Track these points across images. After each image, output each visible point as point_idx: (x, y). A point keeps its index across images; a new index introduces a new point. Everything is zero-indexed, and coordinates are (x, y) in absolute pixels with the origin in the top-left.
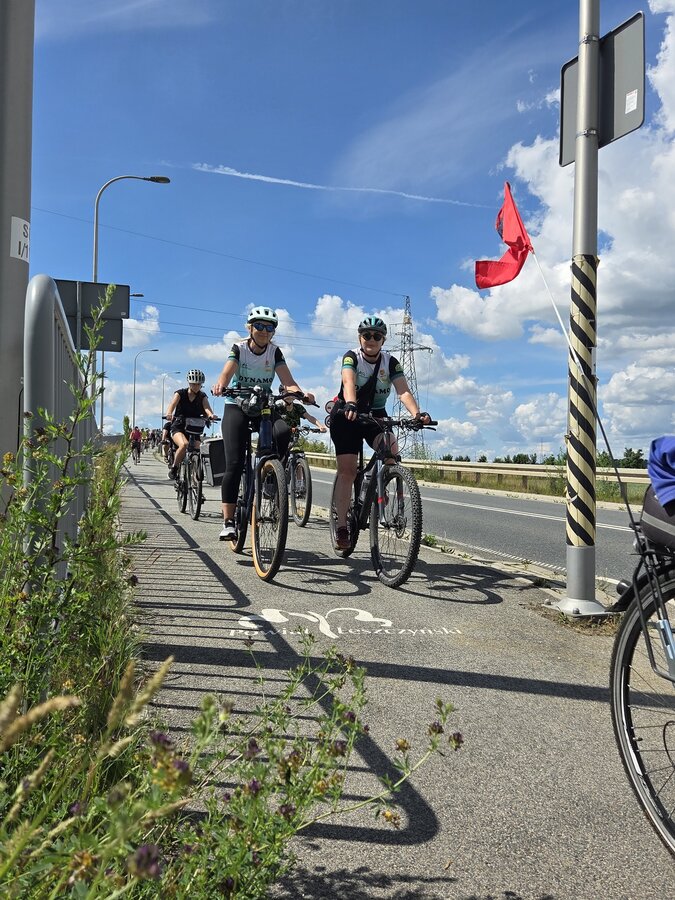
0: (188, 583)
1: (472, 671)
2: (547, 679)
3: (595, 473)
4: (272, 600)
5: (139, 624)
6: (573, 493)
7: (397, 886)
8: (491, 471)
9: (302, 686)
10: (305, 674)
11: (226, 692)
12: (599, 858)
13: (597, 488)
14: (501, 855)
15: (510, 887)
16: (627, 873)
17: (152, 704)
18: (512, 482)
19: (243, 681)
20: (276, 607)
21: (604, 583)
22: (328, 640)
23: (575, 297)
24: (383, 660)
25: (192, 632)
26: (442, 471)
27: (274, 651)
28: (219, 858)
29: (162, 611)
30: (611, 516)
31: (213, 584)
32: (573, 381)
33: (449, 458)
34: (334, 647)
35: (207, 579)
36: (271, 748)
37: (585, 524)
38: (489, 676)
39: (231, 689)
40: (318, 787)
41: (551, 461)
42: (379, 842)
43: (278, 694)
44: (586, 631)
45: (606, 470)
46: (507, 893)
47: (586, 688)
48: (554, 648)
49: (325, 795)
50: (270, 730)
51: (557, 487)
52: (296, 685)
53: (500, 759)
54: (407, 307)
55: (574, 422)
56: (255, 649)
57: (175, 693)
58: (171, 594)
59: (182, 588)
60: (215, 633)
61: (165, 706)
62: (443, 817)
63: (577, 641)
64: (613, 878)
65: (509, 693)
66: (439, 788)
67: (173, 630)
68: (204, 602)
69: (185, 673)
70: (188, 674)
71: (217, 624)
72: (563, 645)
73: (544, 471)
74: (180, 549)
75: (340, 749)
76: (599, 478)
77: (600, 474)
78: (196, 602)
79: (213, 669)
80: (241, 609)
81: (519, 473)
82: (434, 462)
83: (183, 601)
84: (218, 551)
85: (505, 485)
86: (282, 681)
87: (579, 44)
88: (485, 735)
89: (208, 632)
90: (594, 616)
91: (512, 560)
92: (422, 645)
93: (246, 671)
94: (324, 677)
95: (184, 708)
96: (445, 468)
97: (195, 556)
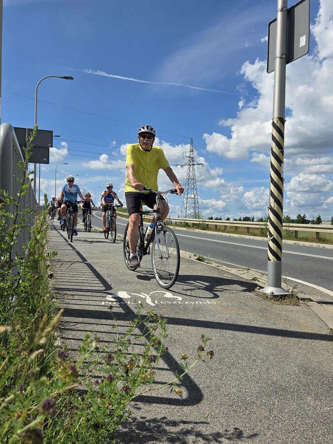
0: (81, 278)
1: (220, 322)
2: (257, 326)
3: (283, 226)
4: (123, 287)
5: (57, 299)
6: (271, 235)
7: (182, 426)
8: (232, 225)
9: (137, 329)
10: (138, 323)
11: (99, 332)
12: (281, 412)
13: (283, 234)
14: (233, 411)
15: (237, 426)
16: (294, 419)
17: (62, 338)
18: (242, 230)
19: (108, 327)
20: (125, 290)
21: (286, 279)
22: (150, 306)
23: (274, 138)
24: (177, 316)
25: (83, 302)
26: (208, 225)
27: (123, 312)
28: (93, 412)
29: (68, 292)
30: (290, 247)
31: (94, 279)
32: (272, 180)
33: (211, 218)
34: (153, 310)
35: (91, 276)
36: (119, 359)
37: (277, 250)
38: (229, 324)
39: (102, 330)
40: (142, 378)
41: (261, 220)
42: (174, 404)
43: (125, 332)
44: (277, 303)
45: (288, 224)
46: (236, 429)
47: (276, 330)
48: (261, 311)
49: (145, 382)
50: (120, 350)
51: (263, 232)
52: (134, 328)
53: (234, 364)
54: (192, 143)
55: (272, 200)
56: (114, 311)
57: (74, 332)
58: (73, 284)
59: (78, 281)
60: (94, 303)
61: (69, 339)
62: (205, 393)
63: (272, 307)
64: (287, 421)
65: (238, 332)
66: (204, 378)
67: (74, 302)
68: (89, 288)
69: (79, 323)
70: (80, 323)
71: (95, 299)
72: (265, 309)
73: (258, 225)
74: (78, 262)
75: (153, 359)
76: (284, 228)
77: (284, 226)
78: (85, 288)
79: (93, 320)
80: (108, 291)
81: (245, 226)
82: (204, 220)
83: (79, 288)
84: (97, 263)
85: (239, 231)
86: (127, 326)
87: (277, 12)
88: (226, 353)
89: (91, 303)
90: (280, 295)
91: (242, 268)
92: (196, 309)
93: (110, 322)
94: (148, 325)
95: (78, 340)
96: (209, 223)
97: (85, 265)
